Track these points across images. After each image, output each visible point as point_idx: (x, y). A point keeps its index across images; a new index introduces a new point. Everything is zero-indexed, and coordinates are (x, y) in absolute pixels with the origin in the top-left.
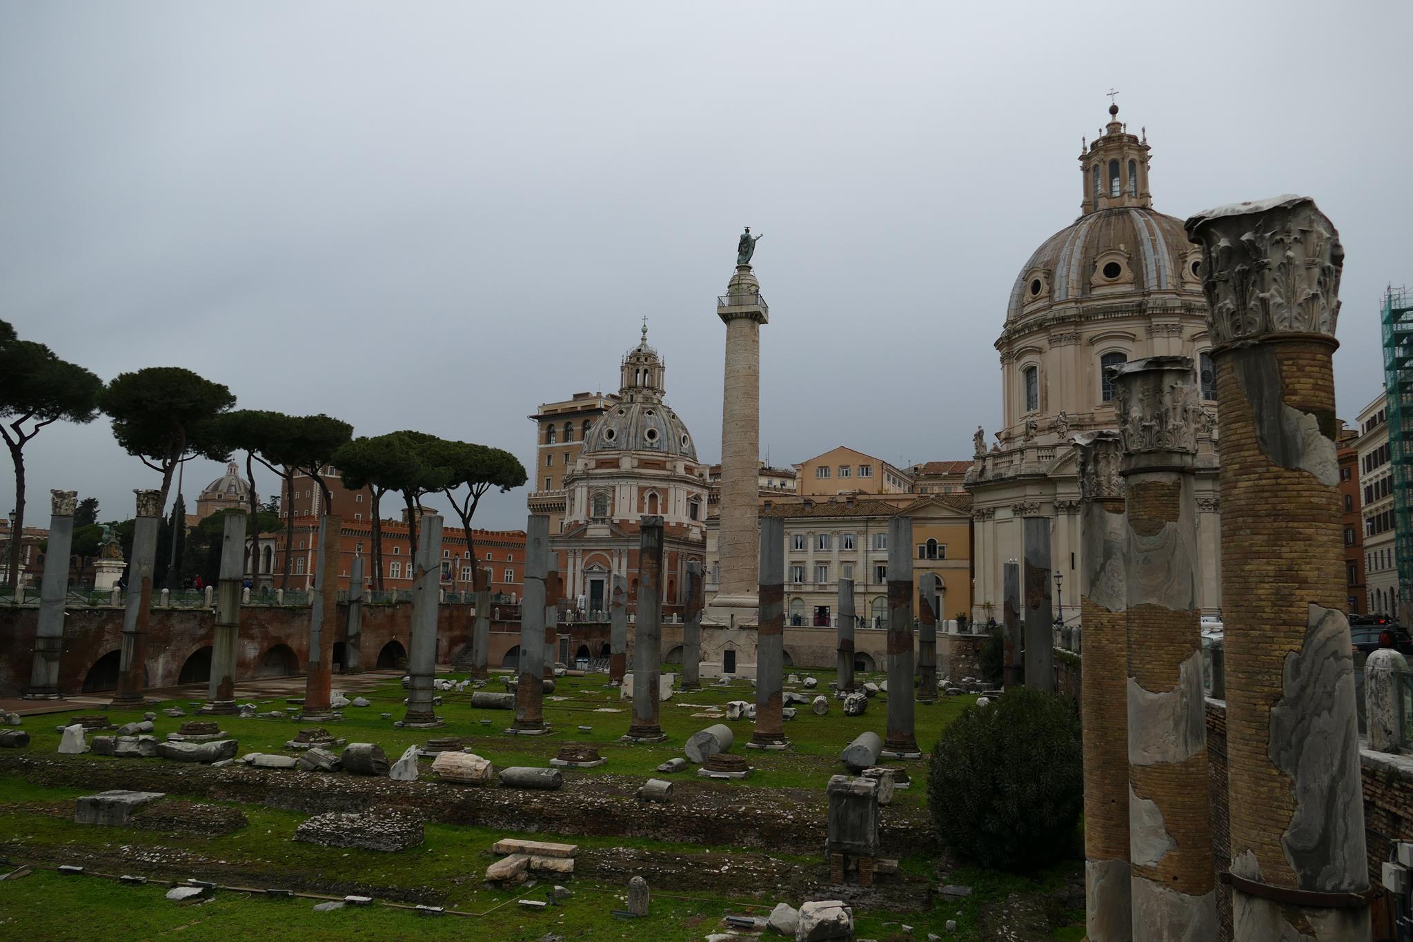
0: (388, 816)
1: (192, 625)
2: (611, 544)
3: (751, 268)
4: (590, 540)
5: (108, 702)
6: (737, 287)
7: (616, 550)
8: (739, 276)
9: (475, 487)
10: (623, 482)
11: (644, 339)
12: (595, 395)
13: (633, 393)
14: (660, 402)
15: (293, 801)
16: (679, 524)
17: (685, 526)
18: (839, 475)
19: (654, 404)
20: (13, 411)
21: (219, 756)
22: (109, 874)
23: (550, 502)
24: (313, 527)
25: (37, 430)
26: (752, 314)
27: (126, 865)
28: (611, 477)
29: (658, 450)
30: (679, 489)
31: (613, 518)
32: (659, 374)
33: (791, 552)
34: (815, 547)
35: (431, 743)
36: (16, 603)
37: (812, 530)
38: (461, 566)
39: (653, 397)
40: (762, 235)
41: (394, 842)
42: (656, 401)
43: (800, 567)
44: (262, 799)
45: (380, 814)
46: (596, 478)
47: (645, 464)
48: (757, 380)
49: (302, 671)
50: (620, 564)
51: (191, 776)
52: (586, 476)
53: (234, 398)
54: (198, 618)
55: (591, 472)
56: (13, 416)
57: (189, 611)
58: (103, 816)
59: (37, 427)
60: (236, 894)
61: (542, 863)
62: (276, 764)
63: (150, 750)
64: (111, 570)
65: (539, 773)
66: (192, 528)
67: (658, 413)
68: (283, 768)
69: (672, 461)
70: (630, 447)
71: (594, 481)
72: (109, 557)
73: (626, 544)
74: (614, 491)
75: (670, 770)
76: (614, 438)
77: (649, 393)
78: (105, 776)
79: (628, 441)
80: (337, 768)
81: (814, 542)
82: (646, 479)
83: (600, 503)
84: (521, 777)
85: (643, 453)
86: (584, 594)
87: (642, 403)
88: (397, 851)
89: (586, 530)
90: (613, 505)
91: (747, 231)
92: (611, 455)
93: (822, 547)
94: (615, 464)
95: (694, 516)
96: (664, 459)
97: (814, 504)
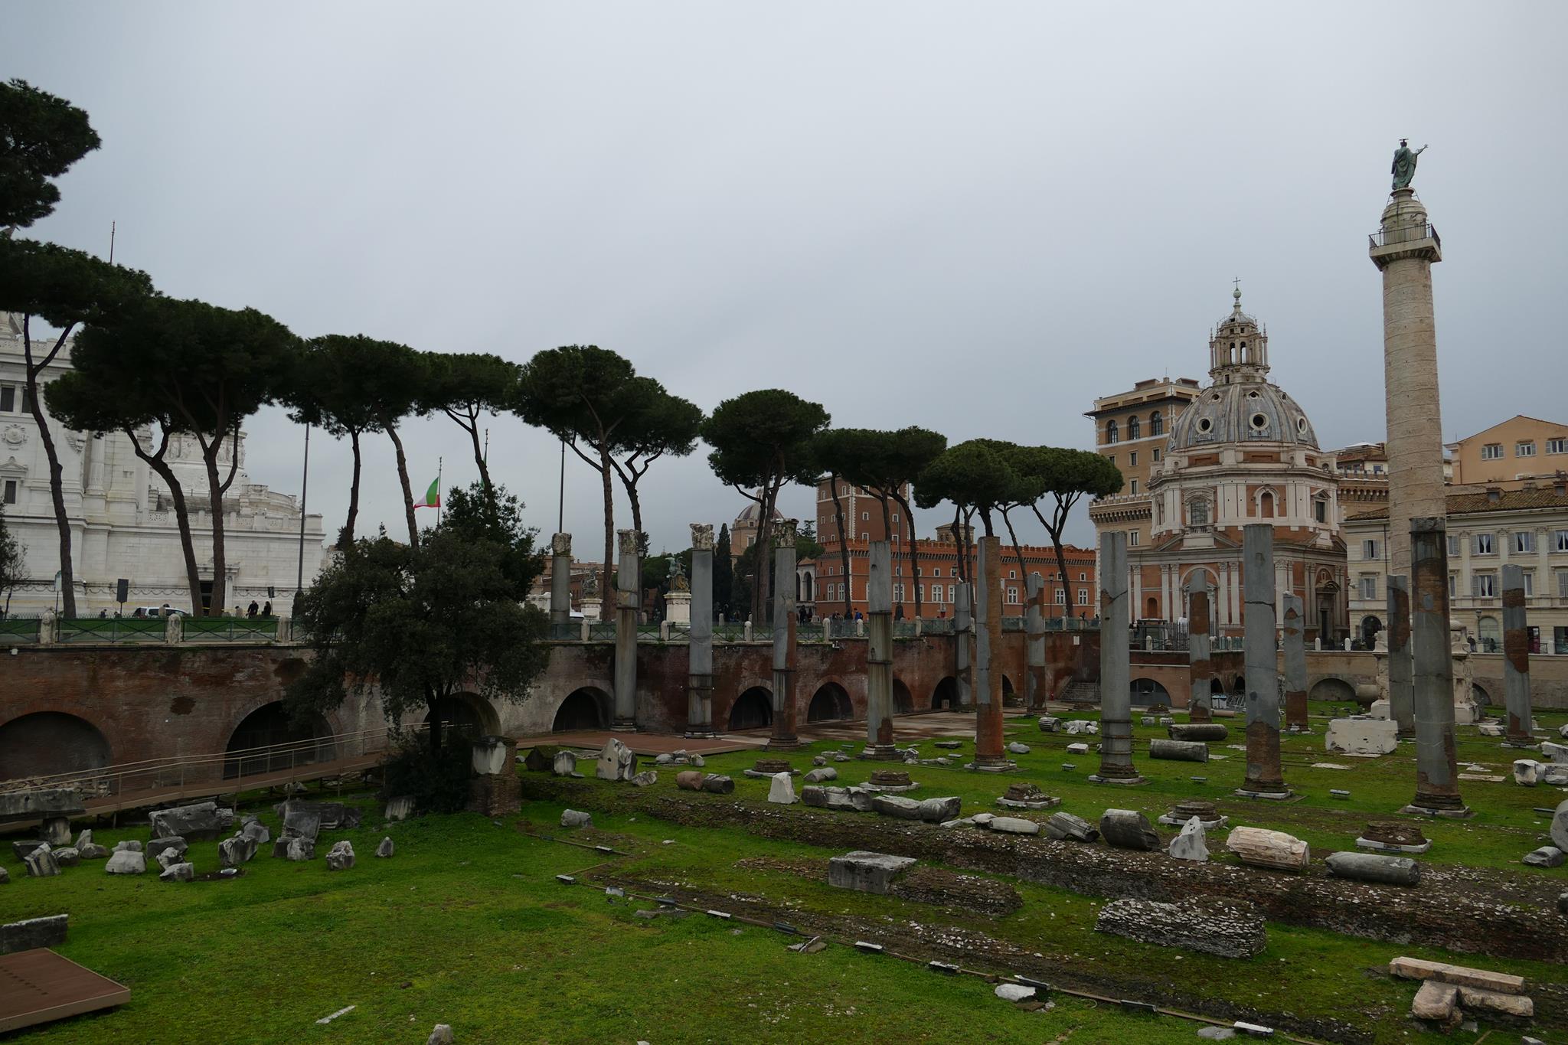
0: (1220, 911)
1: (815, 659)
2: (1217, 556)
3: (1412, 191)
4: (1188, 553)
5: (765, 742)
6: (1395, 219)
7: (1223, 563)
8: (1398, 204)
9: (1064, 497)
10: (1227, 481)
11: (1237, 306)
12: (1161, 381)
13: (1229, 373)
14: (1264, 380)
15: (1054, 876)
16: (1303, 529)
17: (1311, 530)
18: (1517, 454)
19: (1257, 383)
20: (623, 449)
21: (945, 815)
22: (912, 956)
23: (1116, 510)
24: (852, 551)
25: (647, 466)
26: (1420, 250)
27: (926, 947)
28: (1211, 475)
29: (1268, 438)
30: (1301, 485)
31: (1216, 525)
32: (1261, 347)
33: (1473, 557)
34: (1511, 548)
35: (1182, 809)
36: (663, 640)
37: (1505, 527)
38: (1006, 586)
39: (1256, 374)
40: (1426, 146)
41: (1238, 946)
42: (1259, 380)
43: (1489, 577)
44: (1014, 870)
45: (1207, 907)
46: (1190, 479)
47: (1252, 457)
48: (1433, 336)
49: (916, 708)
50: (1229, 580)
51: (921, 836)
52: (1178, 477)
53: (828, 417)
54: (820, 653)
55: (1183, 471)
56: (624, 453)
57: (812, 645)
58: (861, 882)
59: (646, 462)
60: (1077, 999)
61: (1483, 1000)
62: (1018, 829)
63: (864, 803)
64: (679, 601)
65: (1387, 863)
66: (739, 558)
67: (1265, 394)
68: (1026, 834)
69: (1287, 452)
70: (1232, 438)
71: (1188, 482)
72: (677, 589)
73: (1236, 555)
74: (1215, 493)
75: (1547, 864)
76: (1210, 429)
77: (1250, 370)
78: (828, 831)
79: (1229, 431)
80: (1092, 838)
81: (1509, 544)
82: (1256, 475)
83: (1198, 507)
84: (1361, 866)
85: (1252, 444)
86: (1184, 617)
87: (1241, 383)
88: (1242, 959)
89: (1182, 540)
90: (1215, 509)
91: (1404, 144)
92: (1208, 450)
93: (1521, 549)
94: (1214, 459)
95: (1321, 516)
96: (1277, 449)
97: (1502, 494)
